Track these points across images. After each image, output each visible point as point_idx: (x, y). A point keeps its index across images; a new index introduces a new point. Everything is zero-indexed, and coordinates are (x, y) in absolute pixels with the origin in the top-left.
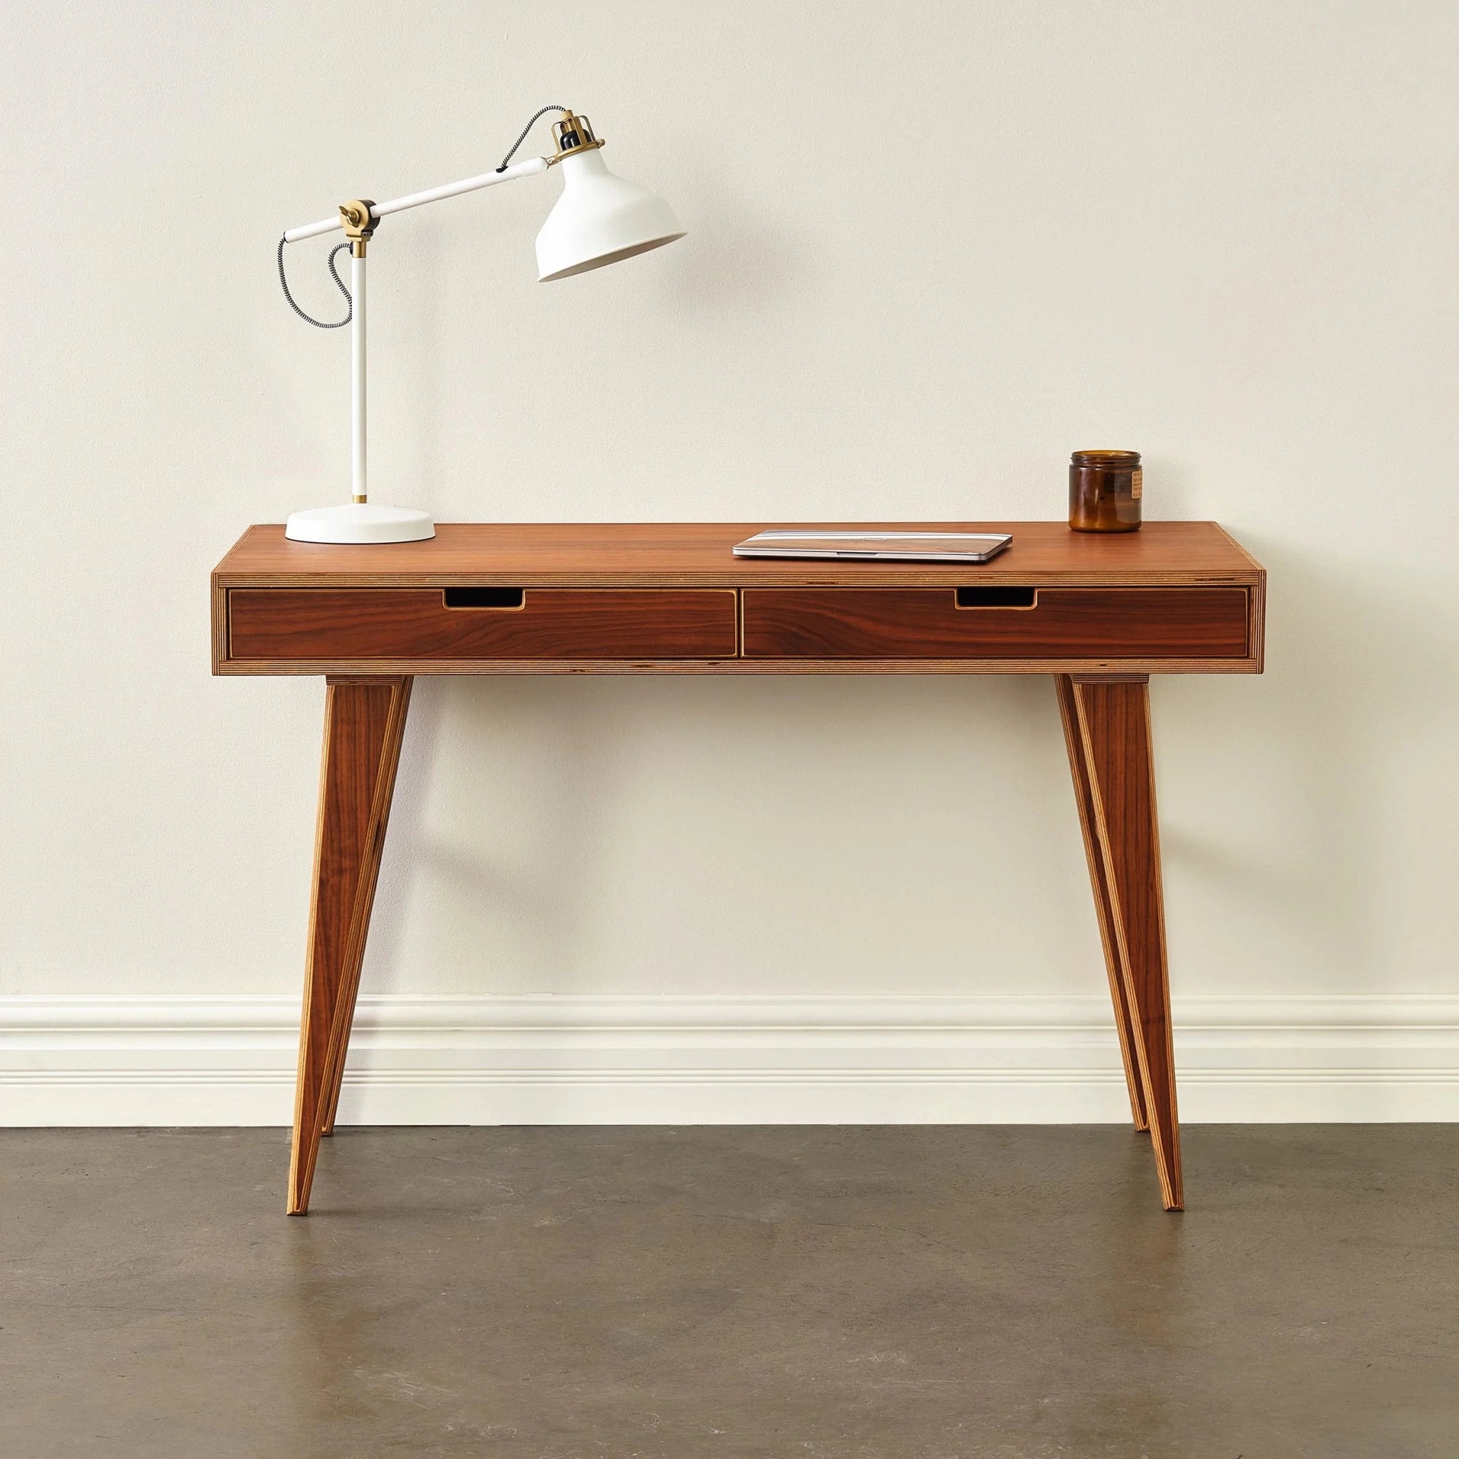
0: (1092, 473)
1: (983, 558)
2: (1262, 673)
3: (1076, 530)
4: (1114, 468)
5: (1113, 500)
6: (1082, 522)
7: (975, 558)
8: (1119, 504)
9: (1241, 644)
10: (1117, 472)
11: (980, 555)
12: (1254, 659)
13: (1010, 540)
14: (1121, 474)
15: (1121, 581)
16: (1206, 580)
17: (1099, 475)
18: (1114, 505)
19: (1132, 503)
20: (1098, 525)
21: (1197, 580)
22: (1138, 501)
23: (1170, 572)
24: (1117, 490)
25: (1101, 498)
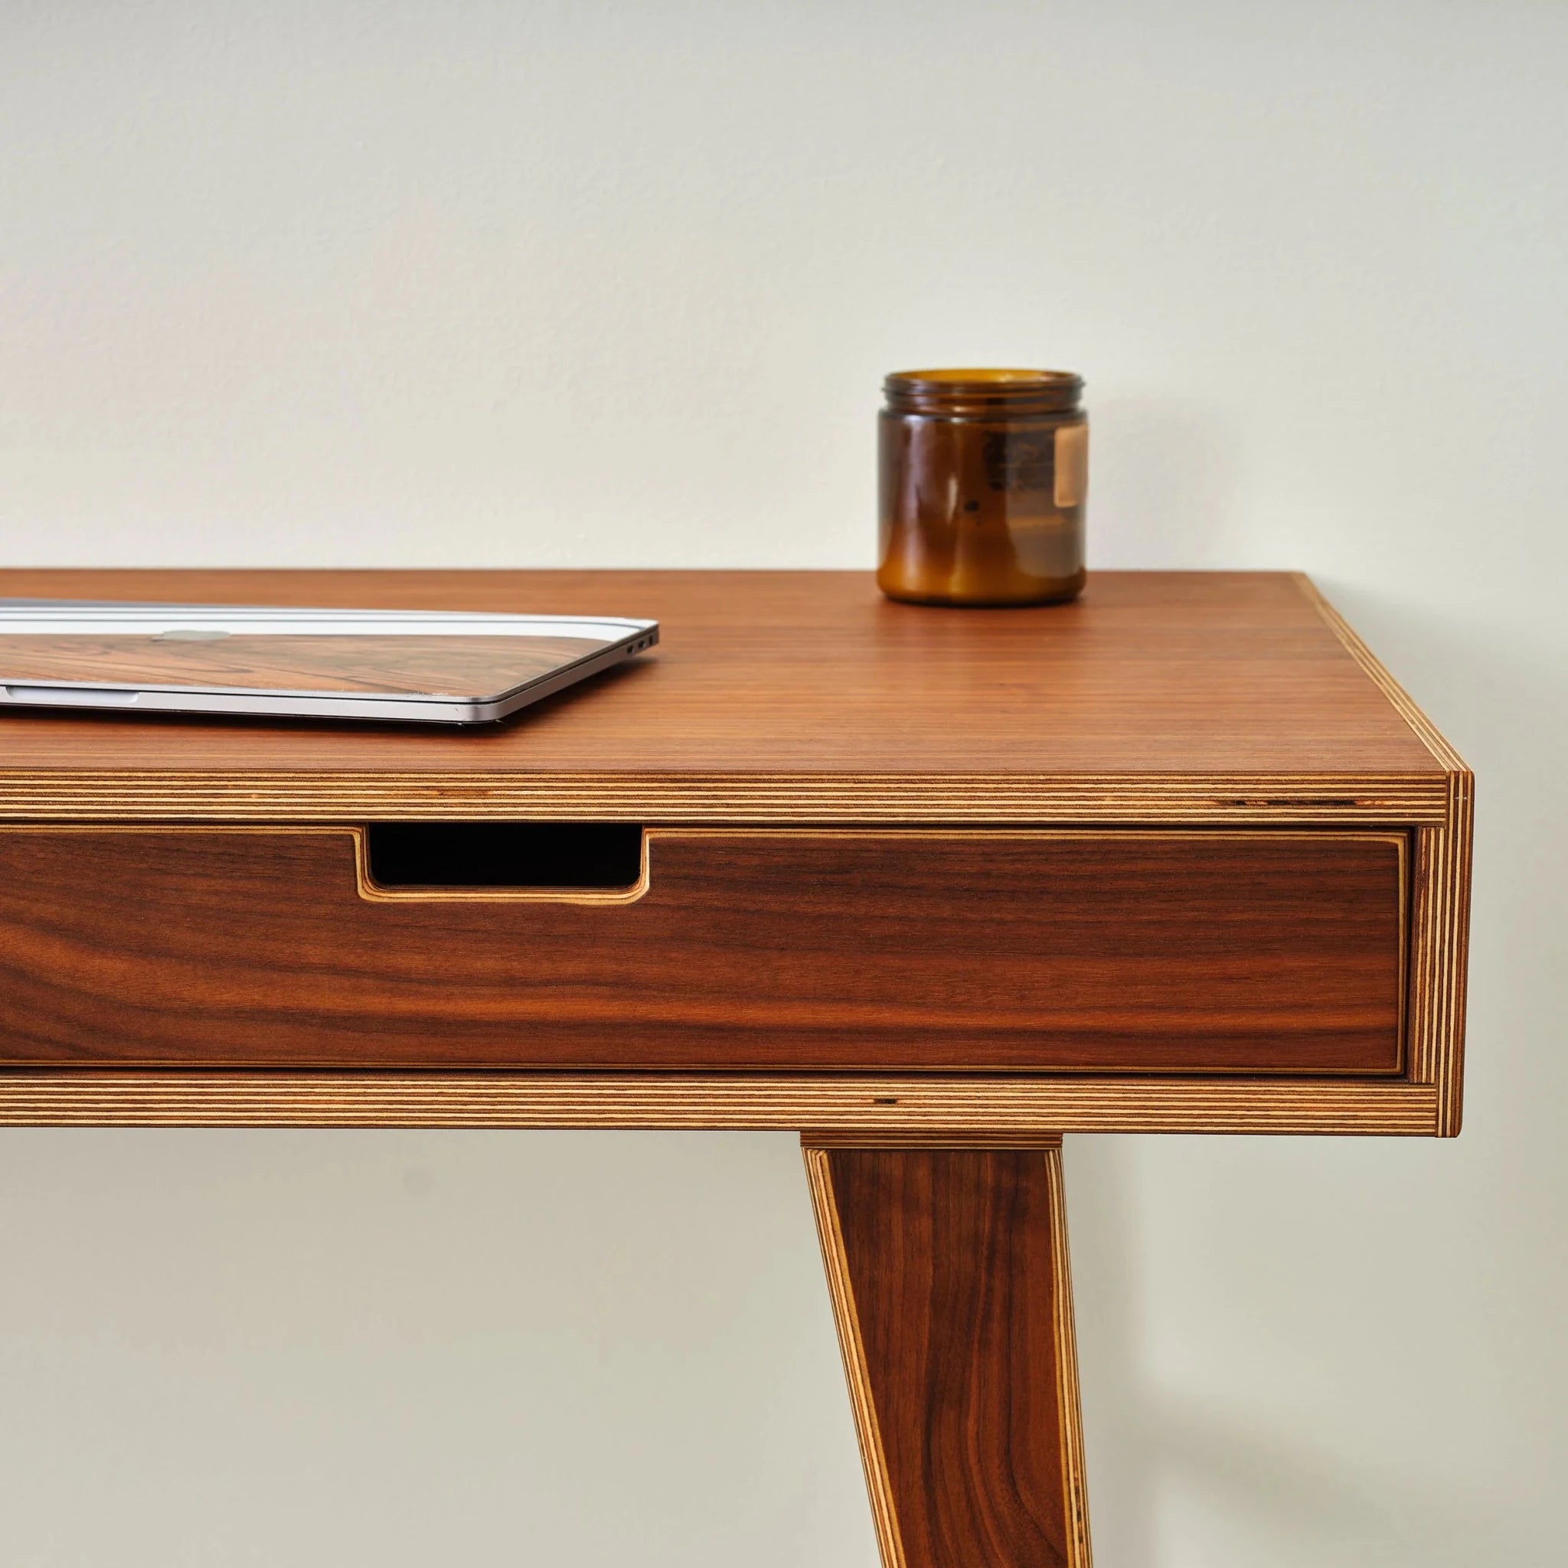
0: (940, 426)
1: (488, 714)
2: (1454, 1135)
3: (897, 600)
4: (1004, 418)
5: (1000, 512)
6: (912, 575)
7: (461, 714)
8: (1020, 523)
9: (1378, 1031)
10: (1013, 427)
11: (475, 702)
12: (1428, 1084)
13: (649, 637)
14: (1022, 437)
15: (952, 806)
16: (1255, 803)
17: (957, 436)
18: (1005, 527)
19: (1058, 521)
20: (956, 584)
21: (1224, 803)
22: (1073, 515)
23: (1128, 776)
24: (1012, 482)
25: (970, 504)
